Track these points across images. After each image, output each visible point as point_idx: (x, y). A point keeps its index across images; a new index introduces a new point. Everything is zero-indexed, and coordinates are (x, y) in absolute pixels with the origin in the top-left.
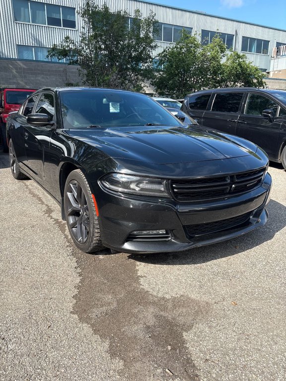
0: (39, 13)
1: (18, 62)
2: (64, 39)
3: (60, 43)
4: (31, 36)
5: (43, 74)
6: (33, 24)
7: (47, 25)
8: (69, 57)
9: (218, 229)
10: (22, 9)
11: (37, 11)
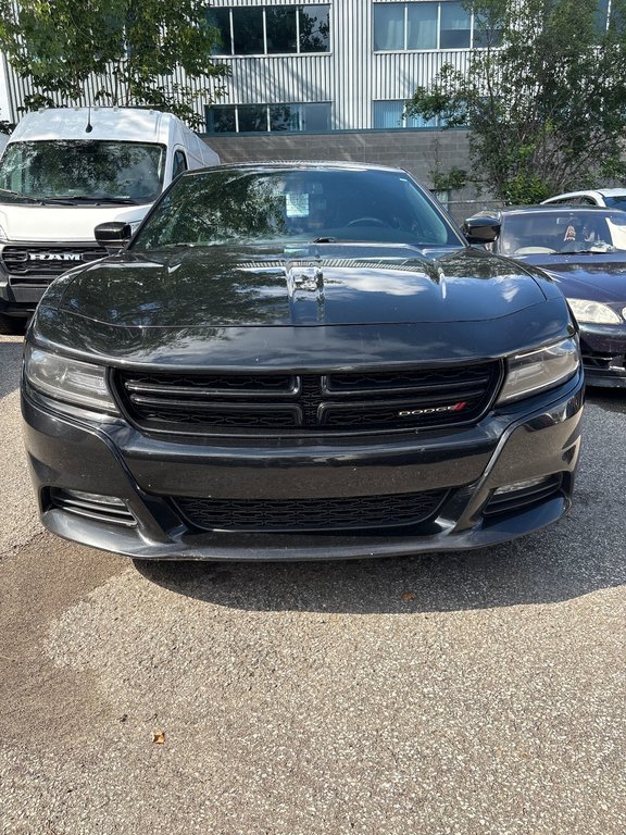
0: (424, 25)
1: (357, 135)
2: (439, 71)
3: (430, 82)
4: (402, 79)
5: (404, 156)
6: (410, 51)
7: (438, 50)
8: (445, 110)
9: (296, 526)
10: (391, 23)
11: (421, 23)
